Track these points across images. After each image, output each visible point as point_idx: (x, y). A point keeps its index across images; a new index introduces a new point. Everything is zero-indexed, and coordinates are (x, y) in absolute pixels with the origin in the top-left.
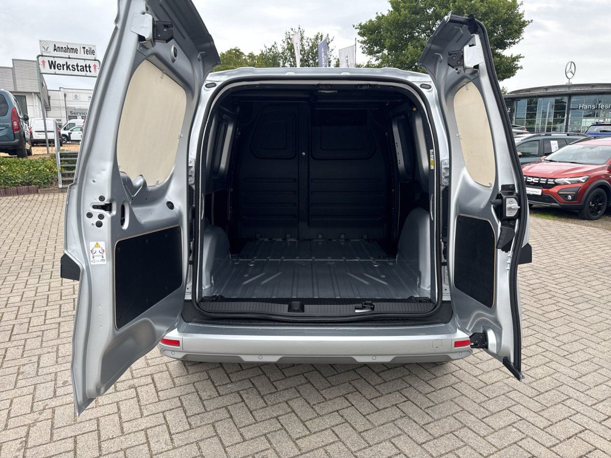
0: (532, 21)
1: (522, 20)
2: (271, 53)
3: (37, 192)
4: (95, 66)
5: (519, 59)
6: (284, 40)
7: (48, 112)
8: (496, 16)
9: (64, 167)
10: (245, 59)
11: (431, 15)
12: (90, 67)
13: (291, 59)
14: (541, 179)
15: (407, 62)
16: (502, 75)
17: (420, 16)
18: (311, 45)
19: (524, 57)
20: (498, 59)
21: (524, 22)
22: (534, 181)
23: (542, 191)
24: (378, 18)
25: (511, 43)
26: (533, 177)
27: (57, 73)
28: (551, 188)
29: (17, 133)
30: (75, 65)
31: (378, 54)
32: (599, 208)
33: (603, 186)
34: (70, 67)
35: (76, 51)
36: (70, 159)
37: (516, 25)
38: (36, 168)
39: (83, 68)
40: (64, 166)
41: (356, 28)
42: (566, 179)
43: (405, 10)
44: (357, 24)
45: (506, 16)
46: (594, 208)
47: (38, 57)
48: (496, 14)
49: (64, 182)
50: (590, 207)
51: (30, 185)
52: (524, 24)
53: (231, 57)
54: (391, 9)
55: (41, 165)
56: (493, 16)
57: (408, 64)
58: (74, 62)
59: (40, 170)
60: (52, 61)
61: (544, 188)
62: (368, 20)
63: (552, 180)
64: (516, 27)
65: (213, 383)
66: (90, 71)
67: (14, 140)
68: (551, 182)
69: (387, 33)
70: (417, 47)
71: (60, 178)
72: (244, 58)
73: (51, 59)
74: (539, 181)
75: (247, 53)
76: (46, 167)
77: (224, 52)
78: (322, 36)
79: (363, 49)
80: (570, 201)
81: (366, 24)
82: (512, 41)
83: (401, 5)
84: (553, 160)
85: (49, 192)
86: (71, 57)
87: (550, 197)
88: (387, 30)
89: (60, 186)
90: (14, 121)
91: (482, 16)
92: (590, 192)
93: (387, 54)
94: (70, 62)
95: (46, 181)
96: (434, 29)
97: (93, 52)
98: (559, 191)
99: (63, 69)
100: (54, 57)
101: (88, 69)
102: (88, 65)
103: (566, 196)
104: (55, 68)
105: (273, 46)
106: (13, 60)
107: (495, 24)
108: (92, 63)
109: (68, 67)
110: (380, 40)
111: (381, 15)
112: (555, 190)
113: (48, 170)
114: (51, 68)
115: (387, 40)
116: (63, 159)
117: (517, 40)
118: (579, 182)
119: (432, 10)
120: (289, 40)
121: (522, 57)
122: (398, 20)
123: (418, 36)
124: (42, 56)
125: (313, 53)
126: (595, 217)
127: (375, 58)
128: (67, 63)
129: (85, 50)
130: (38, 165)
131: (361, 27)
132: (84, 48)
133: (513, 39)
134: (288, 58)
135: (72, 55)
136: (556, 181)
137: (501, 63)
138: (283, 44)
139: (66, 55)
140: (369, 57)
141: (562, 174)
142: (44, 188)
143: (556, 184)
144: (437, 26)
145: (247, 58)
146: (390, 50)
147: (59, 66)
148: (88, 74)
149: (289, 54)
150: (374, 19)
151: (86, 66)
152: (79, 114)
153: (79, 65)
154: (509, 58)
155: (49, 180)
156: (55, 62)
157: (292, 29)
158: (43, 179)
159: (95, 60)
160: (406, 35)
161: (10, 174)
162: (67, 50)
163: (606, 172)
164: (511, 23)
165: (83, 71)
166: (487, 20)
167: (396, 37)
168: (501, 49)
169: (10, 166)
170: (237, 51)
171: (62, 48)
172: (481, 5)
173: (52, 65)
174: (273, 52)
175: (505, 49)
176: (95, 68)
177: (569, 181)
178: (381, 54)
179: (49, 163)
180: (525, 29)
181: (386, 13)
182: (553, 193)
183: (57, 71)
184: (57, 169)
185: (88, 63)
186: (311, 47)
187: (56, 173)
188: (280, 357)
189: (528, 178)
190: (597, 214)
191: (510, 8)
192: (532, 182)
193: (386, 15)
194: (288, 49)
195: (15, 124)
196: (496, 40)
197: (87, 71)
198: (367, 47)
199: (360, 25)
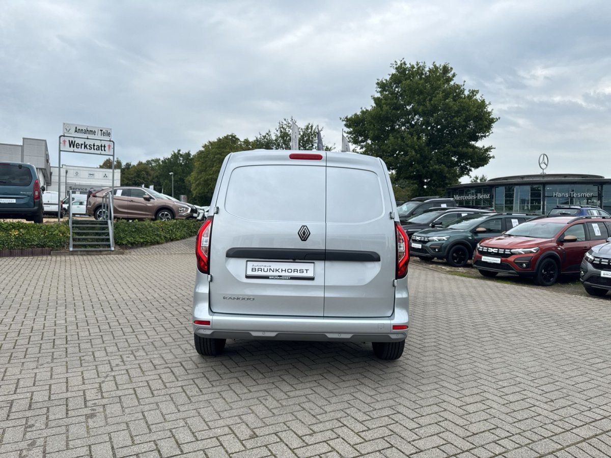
0: (499, 118)
1: (491, 117)
2: (265, 140)
3: (50, 254)
4: (109, 146)
5: (491, 150)
6: (277, 129)
7: (48, 187)
8: (467, 113)
9: (75, 233)
10: (241, 145)
11: (410, 111)
12: (105, 147)
13: (284, 145)
14: (500, 250)
15: (389, 151)
16: (476, 164)
17: (400, 112)
18: (302, 133)
19: (495, 148)
20: (471, 150)
21: (493, 119)
22: (494, 251)
23: (501, 260)
24: (363, 112)
25: (482, 136)
26: (493, 248)
27: (75, 151)
28: (508, 257)
29: (37, 202)
30: (92, 144)
31: (362, 144)
32: (551, 276)
33: (552, 256)
34: (88, 146)
35: (94, 133)
36: (81, 225)
37: (486, 121)
38: (50, 233)
39: (99, 148)
40: (75, 231)
41: (343, 121)
42: (521, 250)
43: (386, 107)
44: (343, 117)
45: (476, 114)
46: (546, 276)
47: (60, 137)
48: (468, 111)
49: (74, 246)
50: (543, 274)
51: (44, 247)
52: (492, 121)
53: (226, 142)
54: (374, 105)
55: (56, 230)
56: (465, 114)
57: (389, 153)
58: (92, 142)
59: (54, 235)
60: (72, 141)
61: (503, 257)
62: (353, 114)
63: (509, 250)
64: (486, 123)
65: (226, 367)
66: (105, 150)
67: (34, 207)
68: (507, 252)
69: (370, 125)
70: (397, 138)
71: (71, 242)
72: (239, 143)
73: (71, 139)
74: (498, 251)
75: (242, 140)
76: (60, 231)
77: (221, 138)
78: (312, 126)
79: (348, 138)
80: (524, 268)
81: (352, 117)
82: (482, 134)
83: (383, 101)
84: (512, 234)
85: (60, 254)
86: (89, 137)
87: (508, 265)
88: (371, 123)
89: (71, 249)
90: (36, 190)
91: (455, 113)
92: (541, 261)
93: (370, 143)
94: (88, 142)
95: (59, 244)
96: (413, 123)
97: (109, 134)
98: (514, 260)
99: (81, 148)
100: (74, 137)
101: (103, 148)
102: (103, 145)
103: (521, 264)
104: (74, 147)
105: (267, 134)
106: (24, 139)
107: (467, 120)
108: (107, 144)
109: (85, 146)
110: (364, 131)
111: (365, 110)
112: (511, 259)
113: (61, 235)
114: (70, 146)
115: (371, 132)
116: (75, 225)
117: (487, 134)
118: (531, 252)
119: (411, 107)
120: (282, 129)
121: (493, 148)
122: (380, 114)
123: (399, 128)
124: (64, 136)
125: (303, 141)
126: (548, 283)
127: (360, 147)
128: (85, 143)
129: (102, 132)
130: (52, 230)
131: (347, 120)
132: (101, 131)
133: (483, 133)
134: (281, 144)
135: (90, 136)
136: (512, 251)
137: (475, 153)
138: (276, 133)
139: (85, 136)
140: (354, 146)
141: (517, 245)
142: (56, 250)
143: (512, 254)
144: (415, 120)
145: (242, 143)
146: (372, 140)
147: (78, 146)
148: (103, 152)
149: (282, 141)
150: (359, 113)
151: (101, 146)
152: (77, 190)
153: (96, 145)
154: (481, 148)
155: (62, 243)
156: (75, 141)
157: (285, 120)
158: (56, 242)
159: (110, 141)
160: (388, 127)
161: (28, 237)
162: (87, 131)
163: (555, 244)
164: (481, 119)
165: (99, 150)
166: (460, 116)
167: (378, 129)
168: (474, 141)
169: (28, 230)
170: (233, 137)
171: (82, 130)
172: (454, 104)
173: (72, 144)
174: (267, 139)
175: (477, 141)
176: (109, 148)
177: (523, 251)
178: (365, 143)
179: (63, 229)
180: (494, 125)
181: (369, 108)
182: (510, 262)
183: (75, 149)
184: (69, 234)
185: (103, 143)
186: (302, 136)
187: (68, 237)
188: (277, 333)
189: (489, 249)
190: (549, 281)
191: (479, 107)
192: (492, 252)
193: (369, 110)
194: (281, 136)
195: (37, 193)
196: (468, 133)
197: (102, 150)
198: (352, 137)
199: (346, 118)
